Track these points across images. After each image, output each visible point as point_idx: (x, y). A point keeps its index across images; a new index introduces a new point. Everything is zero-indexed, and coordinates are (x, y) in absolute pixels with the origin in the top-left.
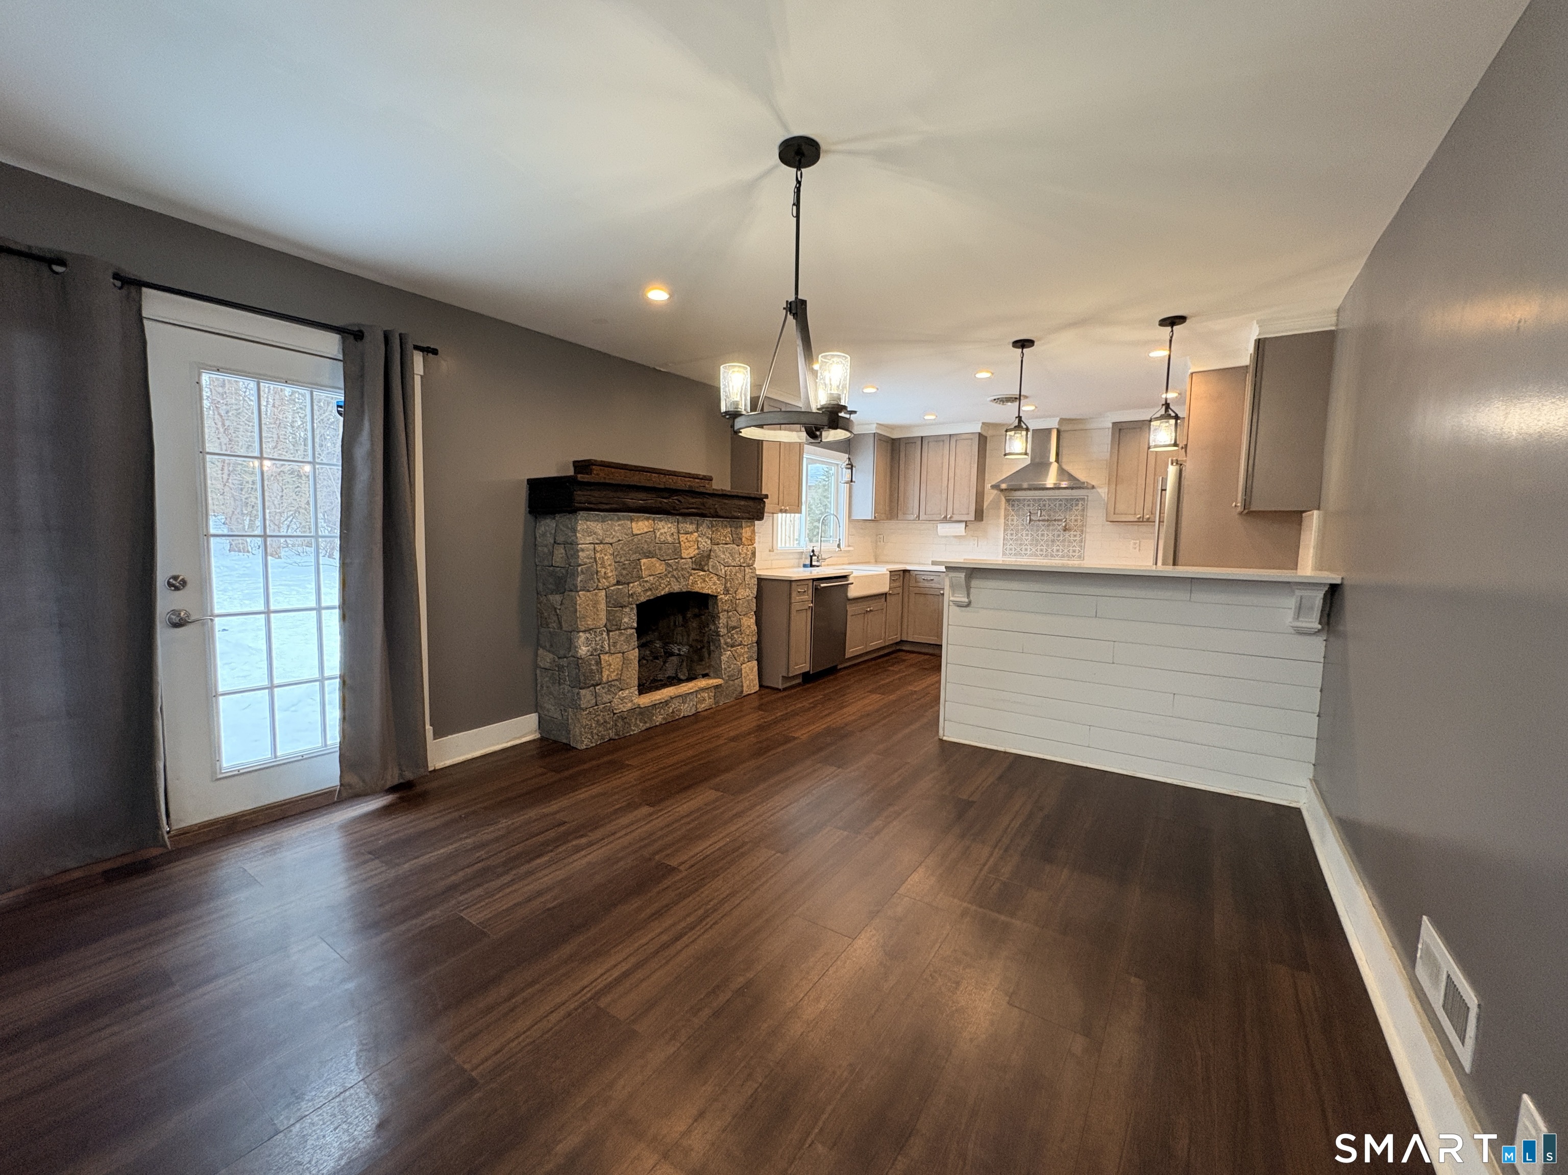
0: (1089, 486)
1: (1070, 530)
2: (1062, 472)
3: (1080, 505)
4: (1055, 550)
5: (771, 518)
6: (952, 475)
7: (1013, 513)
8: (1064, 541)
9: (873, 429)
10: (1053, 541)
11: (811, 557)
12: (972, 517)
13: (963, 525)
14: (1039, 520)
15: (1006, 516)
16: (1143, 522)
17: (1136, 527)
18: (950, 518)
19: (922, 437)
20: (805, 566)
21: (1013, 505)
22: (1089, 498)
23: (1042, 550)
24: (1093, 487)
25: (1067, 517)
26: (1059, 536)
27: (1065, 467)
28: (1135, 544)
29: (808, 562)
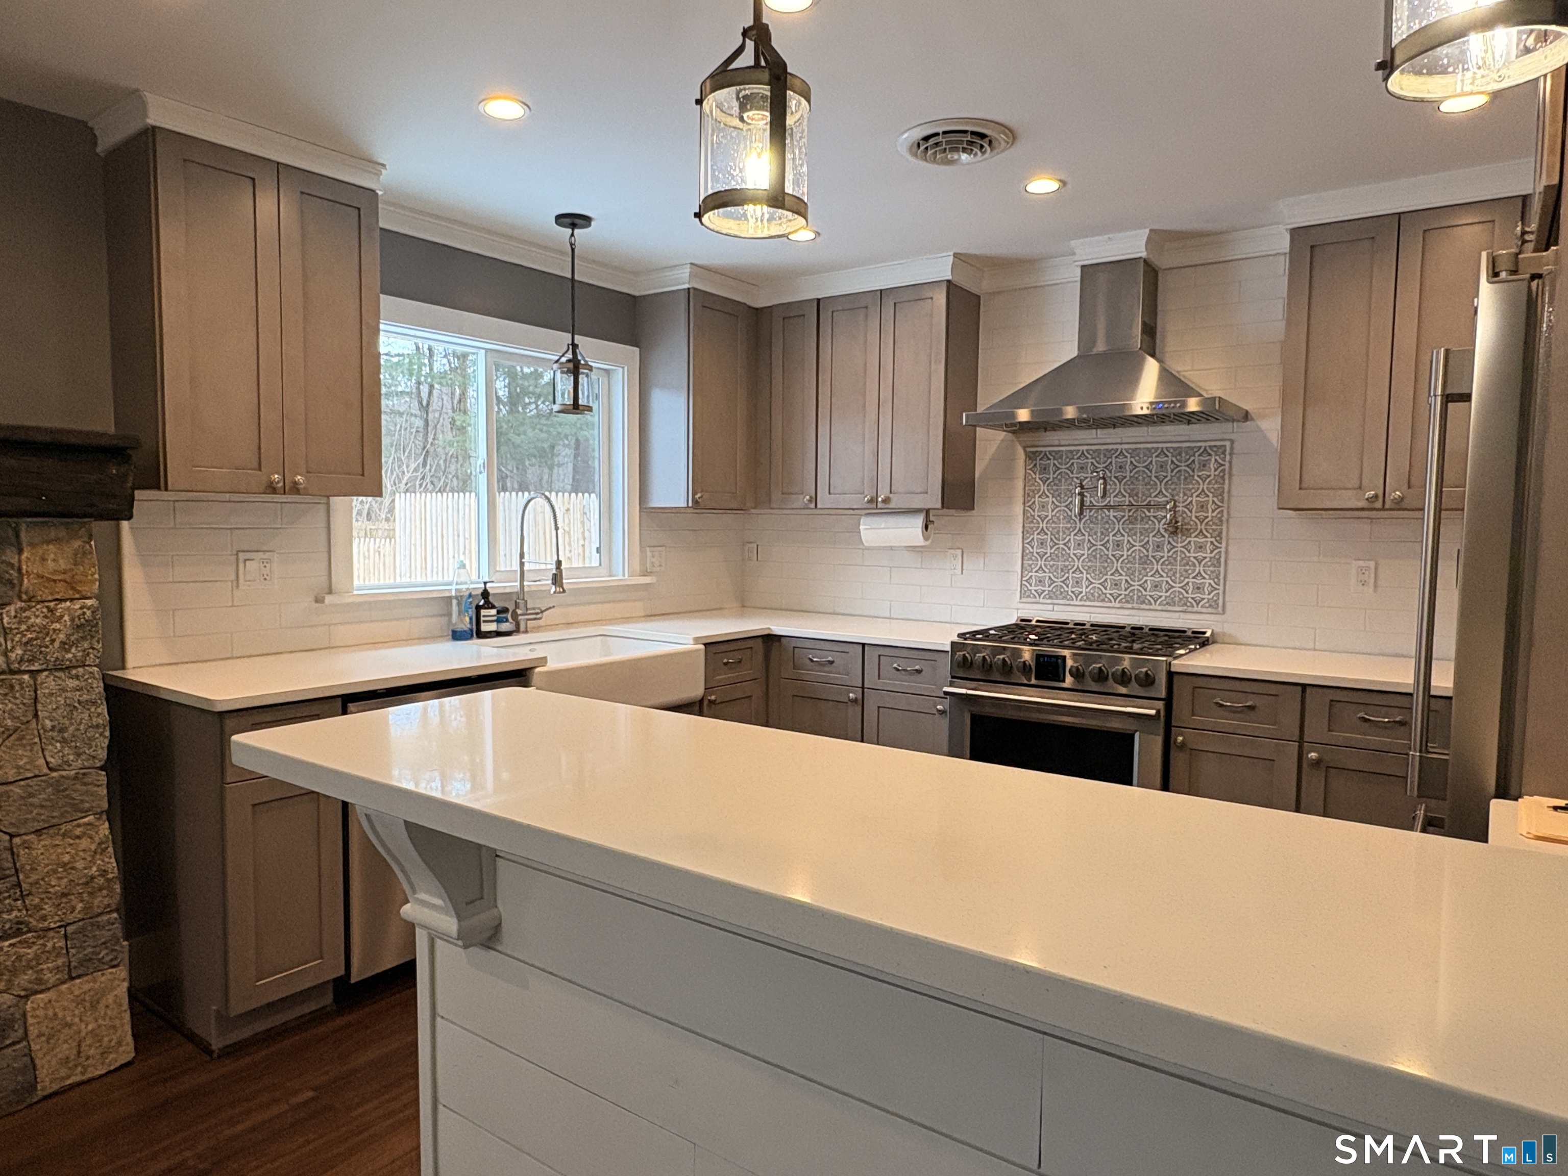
0: (1231, 413)
1: (1187, 532)
2: (1168, 378)
3: (1212, 465)
4: (1149, 585)
5: (322, 508)
6: (886, 393)
7: (1044, 488)
8: (1171, 561)
9: (682, 280)
10: (1144, 561)
11: (478, 608)
12: (933, 500)
13: (919, 521)
14: (1109, 507)
15: (1027, 496)
16: (1383, 509)
17: (1365, 526)
18: (886, 500)
19: (819, 300)
20: (457, 636)
21: (1045, 469)
22: (1237, 446)
23: (1116, 585)
24: (1246, 416)
25: (1180, 497)
26: (1158, 547)
27: (1177, 367)
28: (1362, 571)
29: (465, 624)
